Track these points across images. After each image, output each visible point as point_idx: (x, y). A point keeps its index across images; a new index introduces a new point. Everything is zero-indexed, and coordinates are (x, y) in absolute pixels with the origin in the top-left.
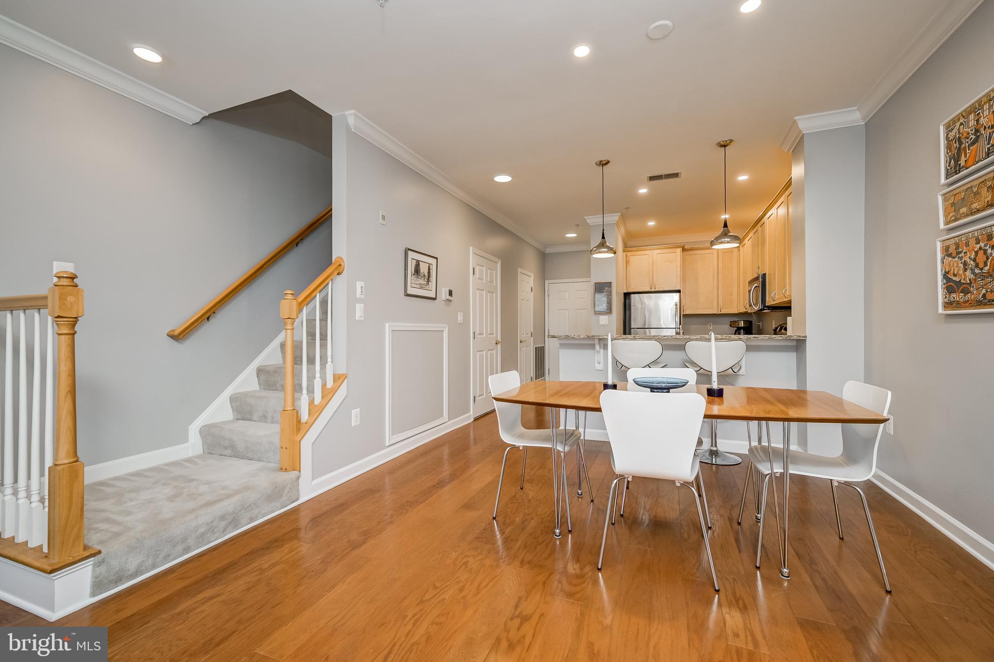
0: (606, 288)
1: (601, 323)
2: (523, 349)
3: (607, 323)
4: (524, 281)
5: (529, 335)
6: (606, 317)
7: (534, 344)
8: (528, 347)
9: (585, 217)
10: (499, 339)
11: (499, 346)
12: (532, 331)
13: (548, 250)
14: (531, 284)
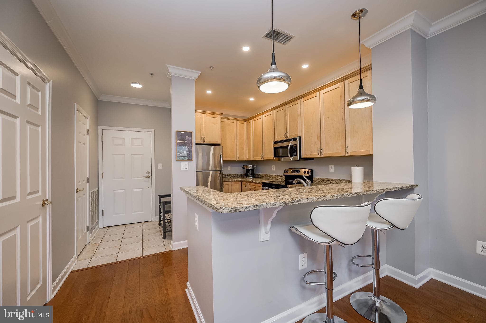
0: (187, 137)
1: (182, 169)
2: (79, 199)
3: (188, 169)
4: (80, 121)
5: (85, 182)
6: (187, 163)
7: (90, 190)
8: (84, 194)
9: (167, 65)
10: (49, 196)
11: (49, 208)
12: (88, 176)
13: (102, 98)
14: (88, 126)
